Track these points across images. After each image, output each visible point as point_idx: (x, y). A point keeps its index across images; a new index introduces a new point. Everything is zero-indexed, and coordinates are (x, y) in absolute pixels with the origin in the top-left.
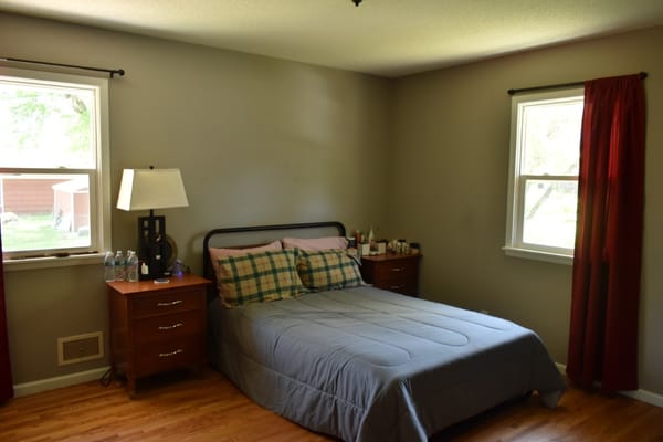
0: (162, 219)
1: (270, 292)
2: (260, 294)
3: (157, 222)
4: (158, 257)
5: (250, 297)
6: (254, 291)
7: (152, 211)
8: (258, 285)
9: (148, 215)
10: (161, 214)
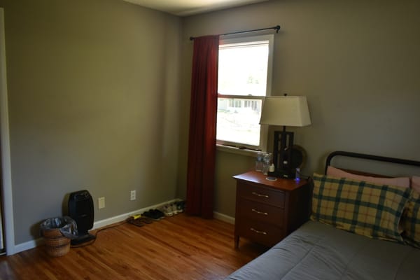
0: (292, 134)
1: (344, 220)
2: (334, 218)
3: (288, 136)
4: (285, 162)
5: (325, 217)
6: (330, 213)
7: (285, 127)
8: (336, 209)
9: (282, 130)
10: (291, 131)
